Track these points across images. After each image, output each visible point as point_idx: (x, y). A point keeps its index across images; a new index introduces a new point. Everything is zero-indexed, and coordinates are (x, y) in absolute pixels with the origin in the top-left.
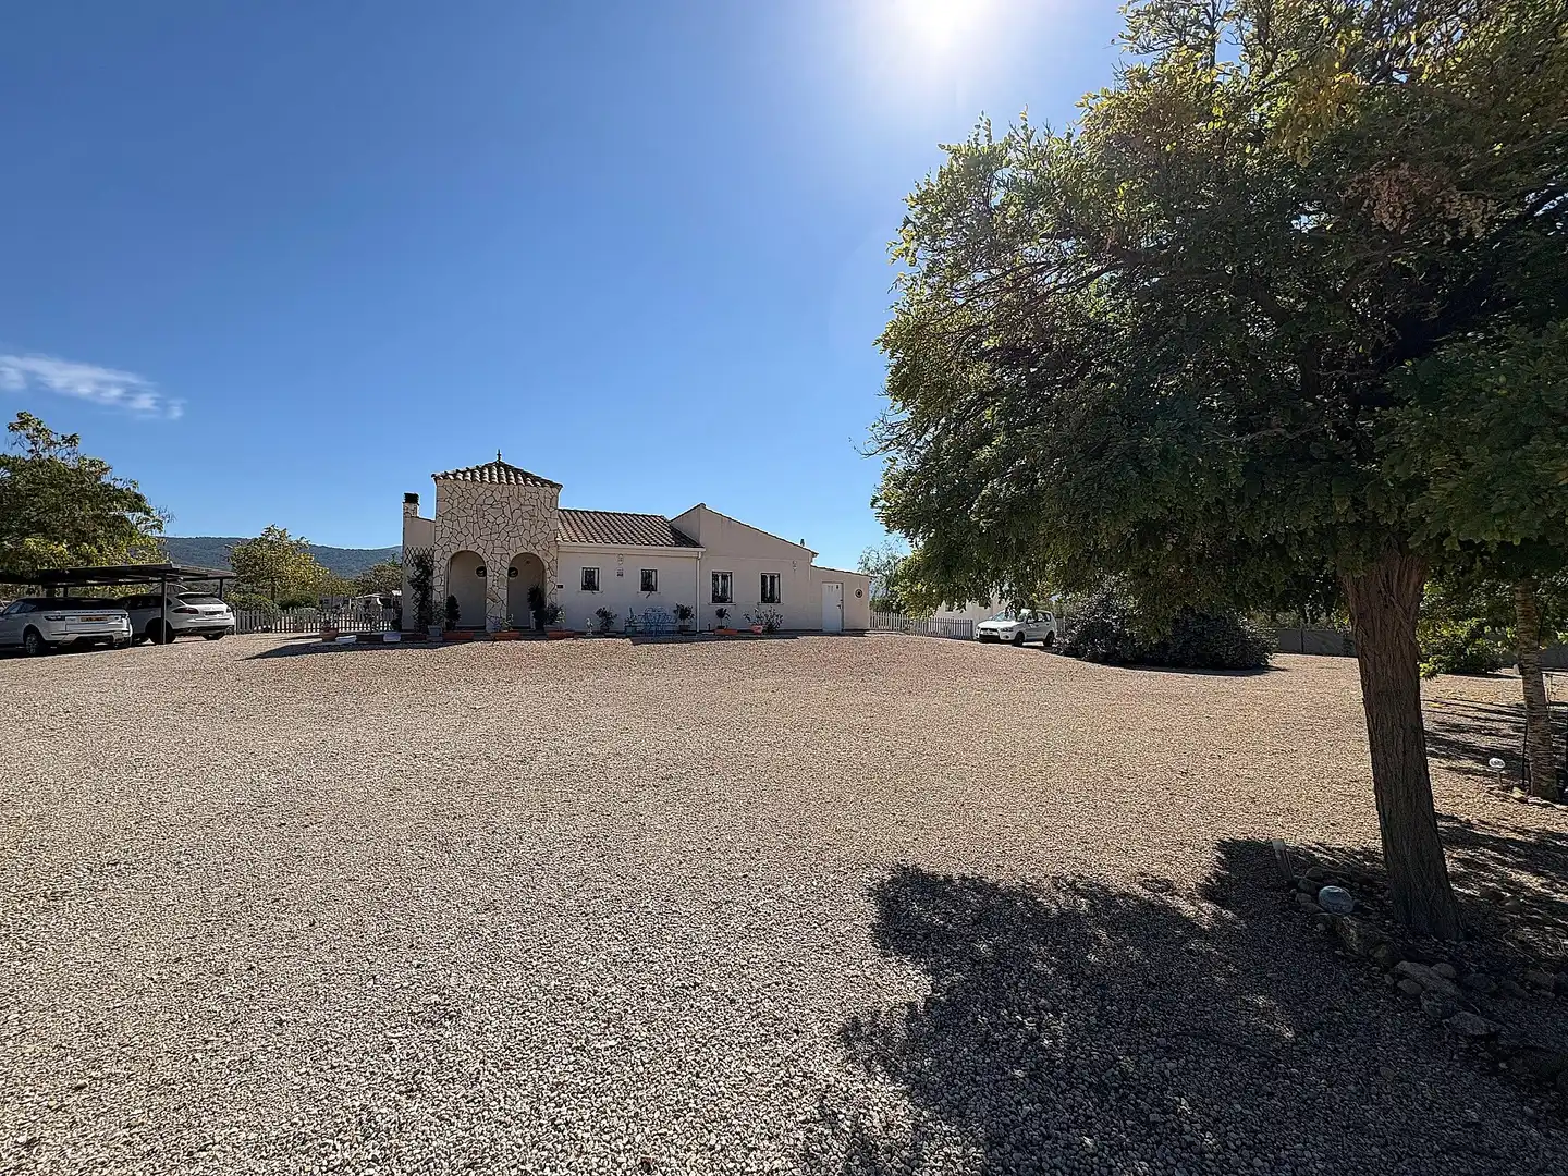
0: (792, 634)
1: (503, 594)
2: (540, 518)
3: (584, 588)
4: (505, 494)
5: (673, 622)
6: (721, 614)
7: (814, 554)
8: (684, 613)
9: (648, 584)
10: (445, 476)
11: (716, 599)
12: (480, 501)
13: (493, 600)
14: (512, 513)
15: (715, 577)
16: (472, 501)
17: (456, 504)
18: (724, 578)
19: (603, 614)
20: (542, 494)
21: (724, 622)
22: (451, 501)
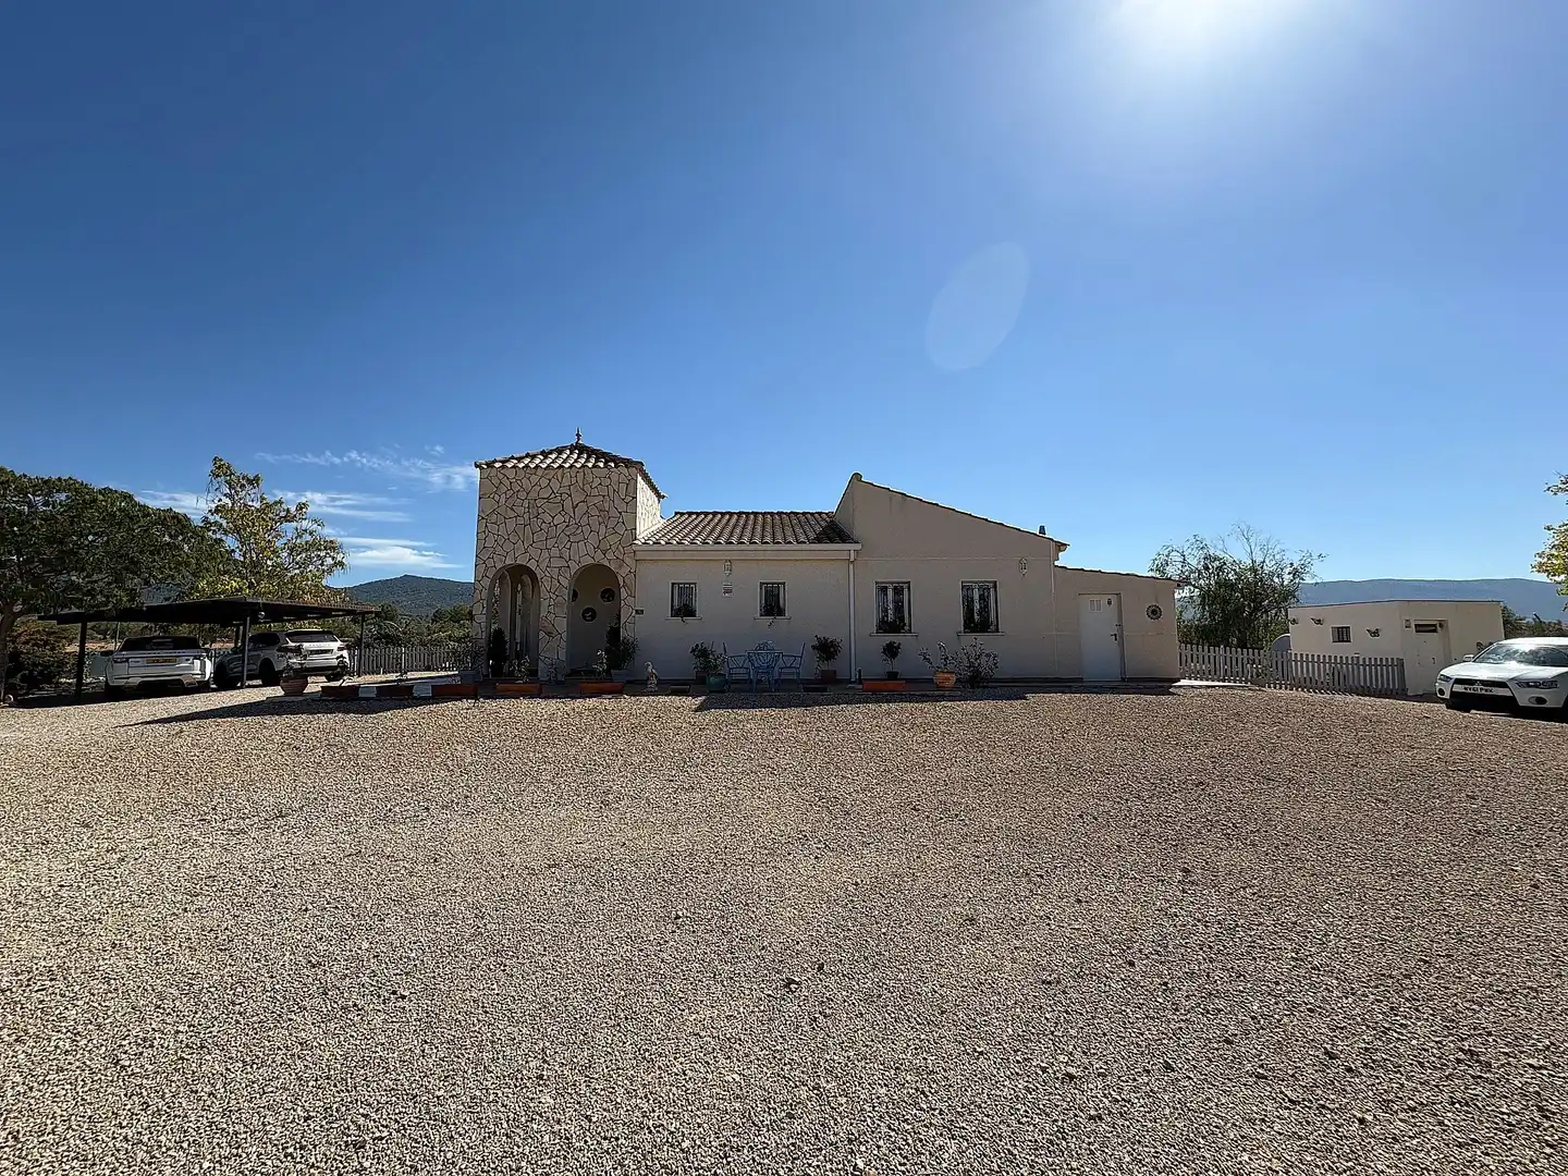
0: (1015, 687)
1: (562, 625)
2: (614, 513)
3: (676, 613)
4: (566, 482)
5: (812, 666)
6: (891, 651)
7: (1061, 546)
8: (827, 649)
9: (772, 605)
10: (490, 465)
11: (885, 626)
12: (533, 495)
13: (549, 634)
14: (574, 508)
15: (884, 590)
16: (522, 495)
17: (503, 500)
18: (898, 591)
19: (701, 653)
20: (615, 477)
21: (897, 665)
22: (497, 498)
